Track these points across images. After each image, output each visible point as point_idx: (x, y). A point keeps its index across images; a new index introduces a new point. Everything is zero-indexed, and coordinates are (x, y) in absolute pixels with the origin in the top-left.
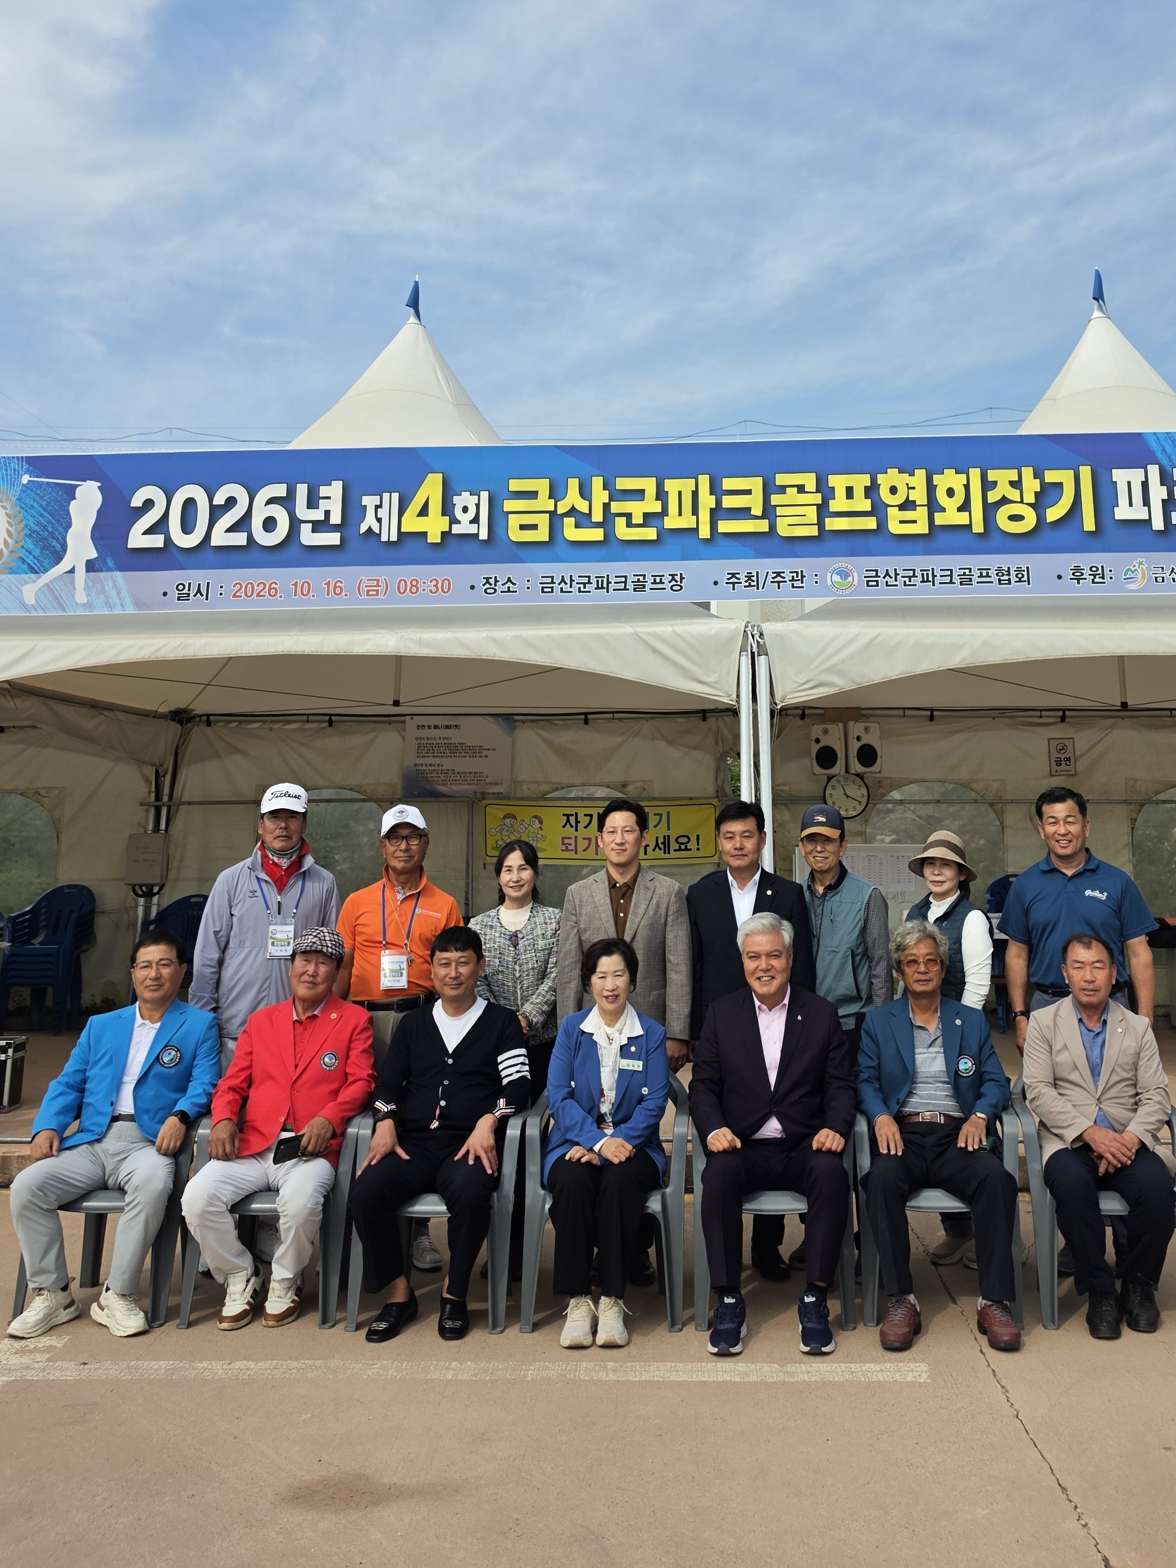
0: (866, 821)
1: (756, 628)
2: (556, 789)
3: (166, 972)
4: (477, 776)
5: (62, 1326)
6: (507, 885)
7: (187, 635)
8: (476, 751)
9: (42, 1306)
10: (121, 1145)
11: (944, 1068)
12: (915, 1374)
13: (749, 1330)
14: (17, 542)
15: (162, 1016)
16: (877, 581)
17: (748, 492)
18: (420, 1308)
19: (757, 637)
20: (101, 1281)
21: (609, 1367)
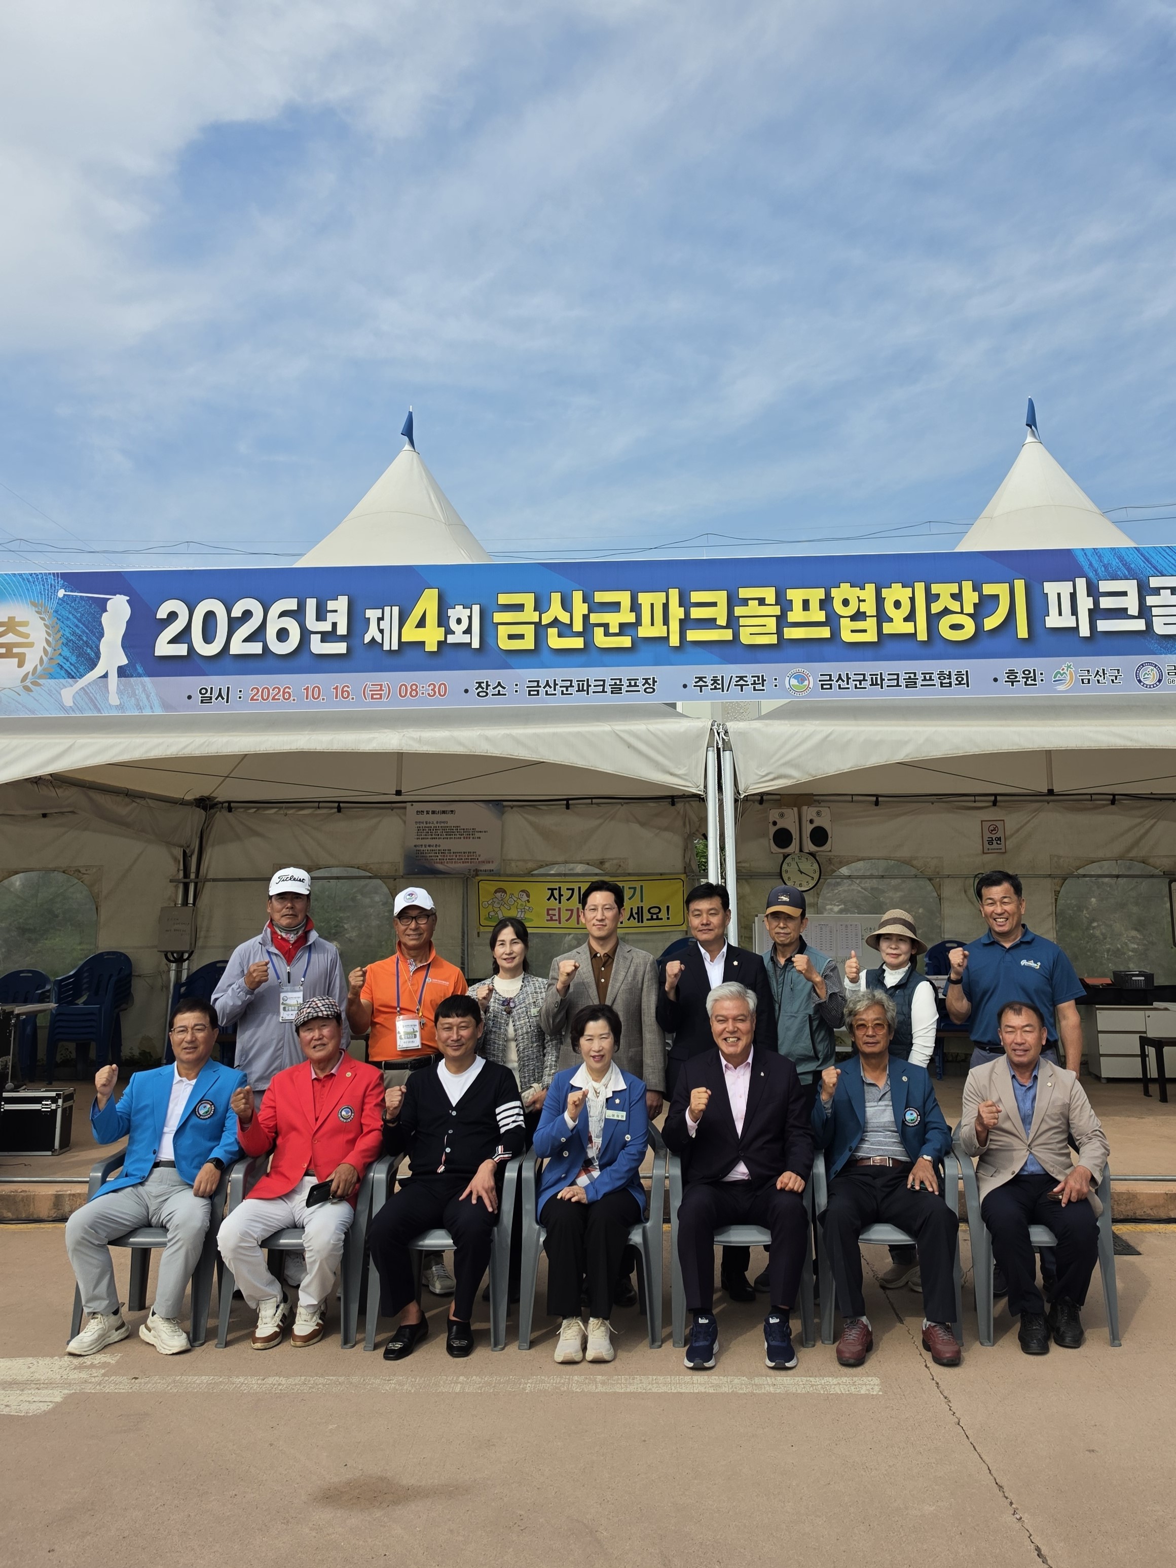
0: (818, 894)
1: (721, 727)
2: (541, 867)
3: (200, 1035)
4: (471, 856)
5: (115, 1345)
6: (500, 957)
7: (211, 734)
8: (469, 833)
9: (97, 1328)
10: (163, 1188)
11: (893, 1119)
12: (868, 1387)
13: (720, 1346)
14: (55, 650)
15: (197, 1074)
16: (831, 685)
17: (714, 604)
18: (430, 1328)
19: (722, 734)
20: (147, 1305)
21: (598, 1380)
